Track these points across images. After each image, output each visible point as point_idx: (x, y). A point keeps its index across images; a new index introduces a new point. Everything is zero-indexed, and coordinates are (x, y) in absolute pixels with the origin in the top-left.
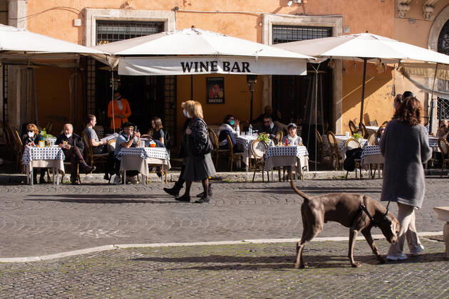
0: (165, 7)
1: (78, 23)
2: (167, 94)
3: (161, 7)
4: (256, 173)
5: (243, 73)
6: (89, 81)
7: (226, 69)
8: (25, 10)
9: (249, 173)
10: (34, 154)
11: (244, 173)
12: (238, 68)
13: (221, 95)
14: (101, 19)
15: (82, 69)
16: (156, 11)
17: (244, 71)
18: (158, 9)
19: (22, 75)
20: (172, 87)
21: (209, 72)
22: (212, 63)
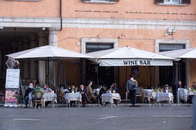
0: (114, 37)
1: (79, 44)
2: (115, 73)
3: (112, 37)
4: (153, 104)
5: (148, 65)
6: (83, 68)
7: (141, 63)
8: (57, 39)
9: (150, 104)
10: (70, 95)
11: (148, 104)
12: (146, 63)
13: (138, 73)
14: (88, 42)
15: (80, 63)
16: (110, 39)
17: (148, 64)
18: (111, 38)
19: (56, 65)
20: (117, 71)
21: (135, 65)
22: (136, 61)
